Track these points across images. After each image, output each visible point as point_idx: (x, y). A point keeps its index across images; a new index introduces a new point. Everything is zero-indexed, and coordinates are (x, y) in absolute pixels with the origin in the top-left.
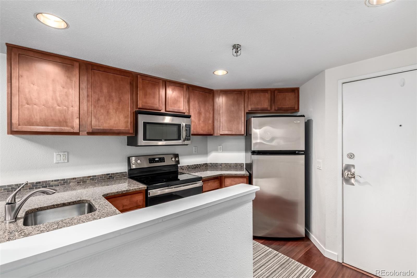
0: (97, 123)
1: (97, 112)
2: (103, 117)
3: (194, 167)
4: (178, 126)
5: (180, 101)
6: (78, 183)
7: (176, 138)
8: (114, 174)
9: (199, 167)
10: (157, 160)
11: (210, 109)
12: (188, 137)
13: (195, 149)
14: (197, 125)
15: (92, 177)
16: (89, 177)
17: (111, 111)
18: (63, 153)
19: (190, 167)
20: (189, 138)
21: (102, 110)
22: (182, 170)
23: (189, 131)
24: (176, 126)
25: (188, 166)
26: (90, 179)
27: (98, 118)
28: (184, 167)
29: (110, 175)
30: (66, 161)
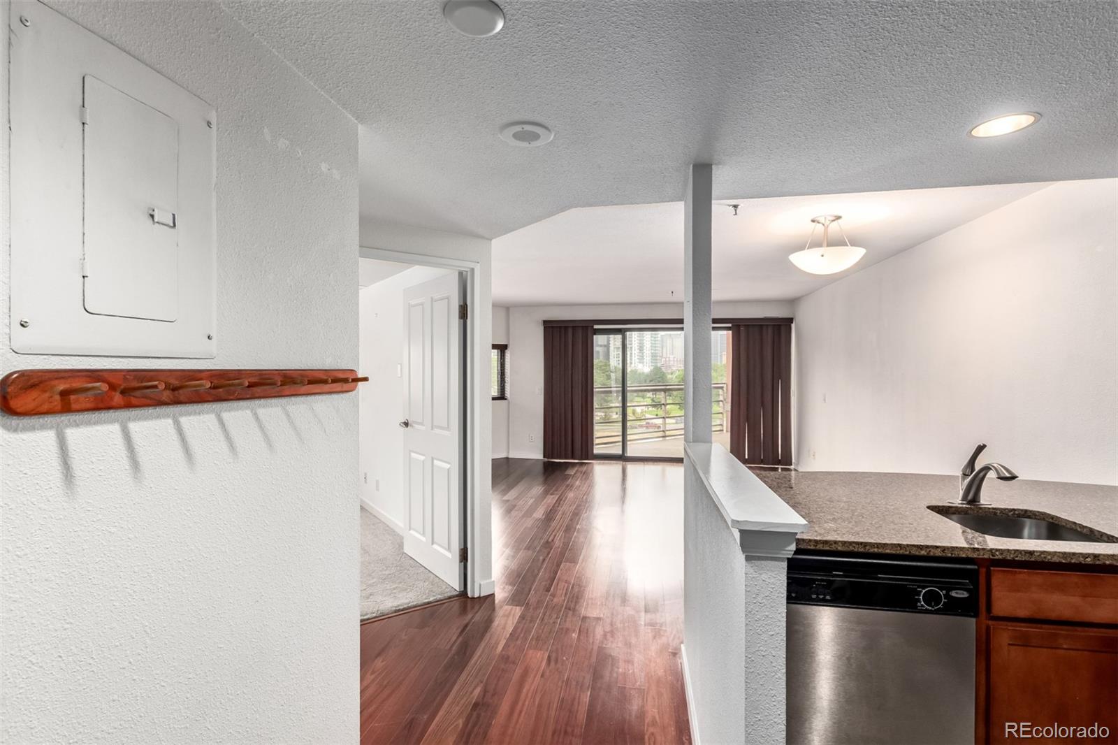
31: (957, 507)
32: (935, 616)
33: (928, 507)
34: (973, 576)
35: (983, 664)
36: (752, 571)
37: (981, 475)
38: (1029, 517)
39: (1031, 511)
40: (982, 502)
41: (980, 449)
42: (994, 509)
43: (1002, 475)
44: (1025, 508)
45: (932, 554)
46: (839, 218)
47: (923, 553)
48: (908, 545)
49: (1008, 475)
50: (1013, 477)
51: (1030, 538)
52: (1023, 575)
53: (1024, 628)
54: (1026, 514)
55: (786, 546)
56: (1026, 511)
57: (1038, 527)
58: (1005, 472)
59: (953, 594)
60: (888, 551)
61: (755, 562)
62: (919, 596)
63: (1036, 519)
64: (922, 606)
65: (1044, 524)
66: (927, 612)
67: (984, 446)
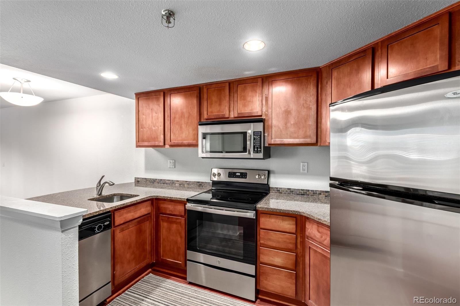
0: (174, 137)
1: (174, 128)
2: (178, 132)
3: (301, 192)
4: (242, 135)
5: (253, 102)
6: (180, 185)
7: (241, 149)
8: (203, 183)
9: (311, 195)
10: (238, 175)
11: (310, 102)
12: (257, 148)
13: (304, 166)
14: (281, 131)
15: (188, 183)
16: (186, 182)
17: (184, 126)
18: (172, 161)
19: (292, 192)
20: (259, 149)
21: (177, 126)
22: (279, 193)
23: (259, 141)
24: (240, 135)
25: (289, 189)
26: (187, 184)
27: (175, 133)
28: (283, 189)
29: (200, 183)
30: (174, 167)
31: (96, 198)
32: (101, 233)
33: (88, 200)
34: (109, 216)
35: (113, 242)
36: (64, 236)
37: (103, 185)
38: (115, 196)
39: (115, 194)
40: (103, 194)
41: (103, 177)
42: (106, 195)
43: (111, 184)
44: (113, 193)
45: (100, 213)
46: (29, 81)
47: (97, 214)
48: (93, 213)
49: (112, 184)
50: (114, 184)
51: (116, 202)
52: (122, 211)
53: (122, 226)
54: (115, 195)
55: (79, 221)
56: (114, 194)
57: (118, 198)
58: (111, 183)
59: (105, 224)
60: (87, 217)
61: (66, 232)
62: (96, 228)
63: (117, 196)
64: (97, 232)
65: (119, 197)
66: (98, 233)
67: (104, 176)
